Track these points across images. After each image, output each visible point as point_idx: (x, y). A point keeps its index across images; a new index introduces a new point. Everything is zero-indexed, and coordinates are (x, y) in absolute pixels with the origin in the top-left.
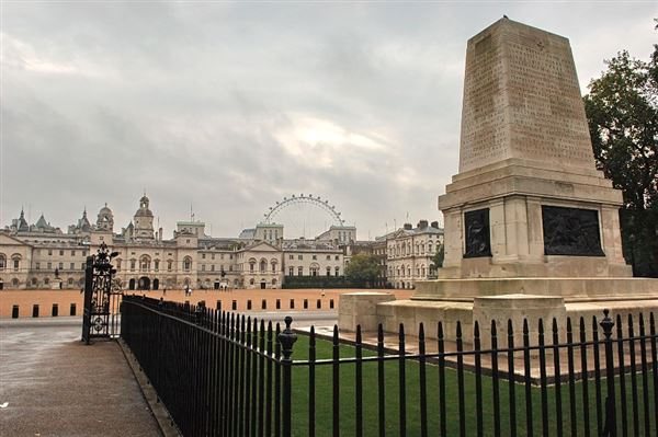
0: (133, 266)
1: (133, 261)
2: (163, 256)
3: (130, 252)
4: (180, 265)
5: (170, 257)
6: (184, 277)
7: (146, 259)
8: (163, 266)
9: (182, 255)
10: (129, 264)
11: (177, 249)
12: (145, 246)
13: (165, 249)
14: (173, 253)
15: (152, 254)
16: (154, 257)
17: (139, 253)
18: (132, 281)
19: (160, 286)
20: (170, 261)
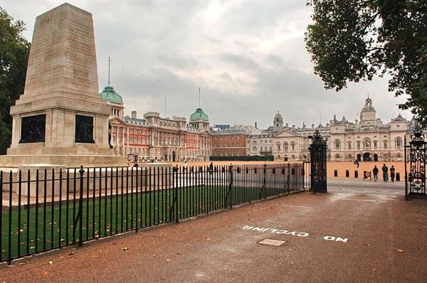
0: (359, 146)
1: (359, 142)
2: (380, 138)
3: (356, 136)
4: (393, 144)
5: (385, 139)
6: (396, 152)
7: (367, 140)
8: (380, 145)
9: (394, 136)
10: (356, 144)
11: (390, 132)
12: (367, 131)
13: (380, 133)
14: (387, 135)
15: (371, 137)
16: (373, 139)
17: (362, 137)
18: (359, 156)
19: (379, 159)
20: (385, 141)
